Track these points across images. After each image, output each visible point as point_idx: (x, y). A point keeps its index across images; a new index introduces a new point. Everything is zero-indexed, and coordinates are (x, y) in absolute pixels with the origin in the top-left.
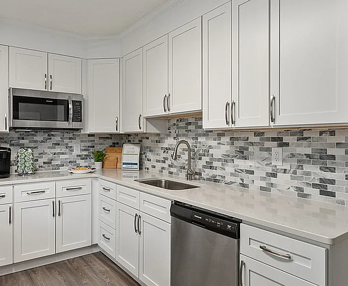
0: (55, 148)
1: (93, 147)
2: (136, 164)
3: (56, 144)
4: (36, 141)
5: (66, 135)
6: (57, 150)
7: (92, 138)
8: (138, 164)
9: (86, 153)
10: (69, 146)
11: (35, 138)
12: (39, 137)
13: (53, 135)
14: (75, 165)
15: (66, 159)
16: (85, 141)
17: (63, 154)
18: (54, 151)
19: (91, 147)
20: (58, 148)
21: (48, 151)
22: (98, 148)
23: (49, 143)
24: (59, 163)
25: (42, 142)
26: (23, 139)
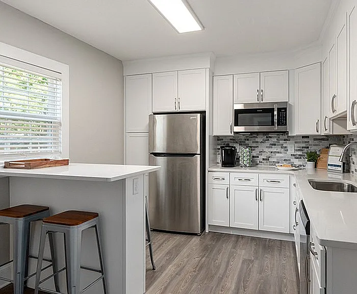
0: (272, 147)
1: (308, 147)
2: (340, 166)
3: (273, 145)
4: (257, 142)
5: (281, 137)
6: (274, 149)
7: (306, 140)
8: (342, 166)
9: (300, 153)
10: (284, 146)
11: (257, 140)
12: (259, 139)
13: (270, 137)
14: (289, 163)
15: (281, 157)
16: (300, 142)
17: (278, 152)
18: (271, 150)
19: (305, 147)
20: (274, 147)
21: (266, 150)
22: (312, 149)
23: (267, 144)
24: (275, 160)
25: (262, 142)
26: (248, 140)
